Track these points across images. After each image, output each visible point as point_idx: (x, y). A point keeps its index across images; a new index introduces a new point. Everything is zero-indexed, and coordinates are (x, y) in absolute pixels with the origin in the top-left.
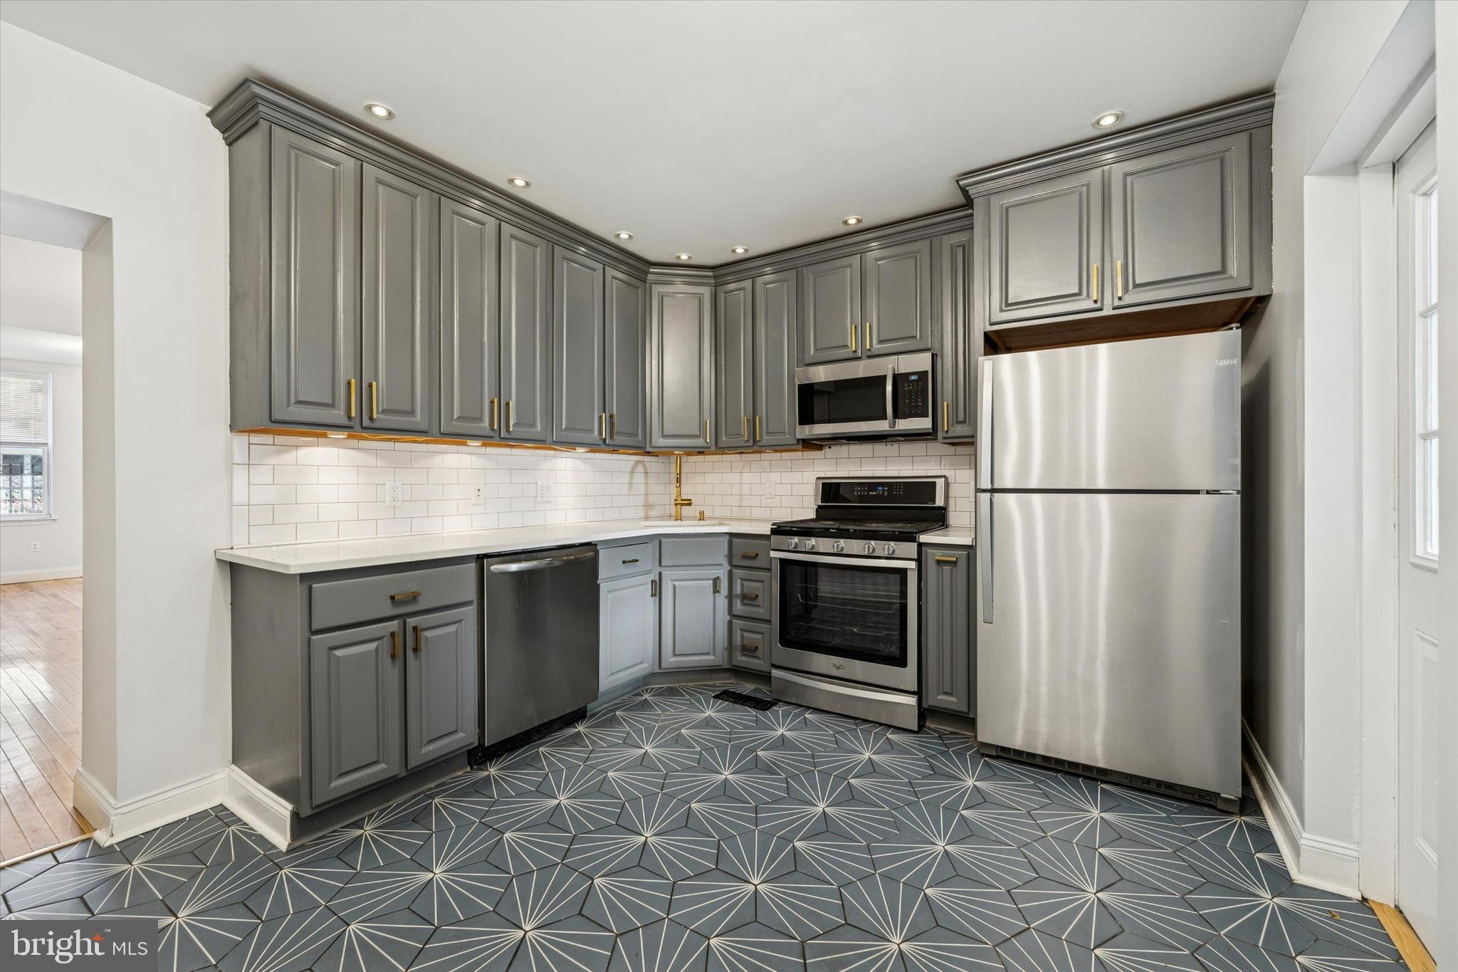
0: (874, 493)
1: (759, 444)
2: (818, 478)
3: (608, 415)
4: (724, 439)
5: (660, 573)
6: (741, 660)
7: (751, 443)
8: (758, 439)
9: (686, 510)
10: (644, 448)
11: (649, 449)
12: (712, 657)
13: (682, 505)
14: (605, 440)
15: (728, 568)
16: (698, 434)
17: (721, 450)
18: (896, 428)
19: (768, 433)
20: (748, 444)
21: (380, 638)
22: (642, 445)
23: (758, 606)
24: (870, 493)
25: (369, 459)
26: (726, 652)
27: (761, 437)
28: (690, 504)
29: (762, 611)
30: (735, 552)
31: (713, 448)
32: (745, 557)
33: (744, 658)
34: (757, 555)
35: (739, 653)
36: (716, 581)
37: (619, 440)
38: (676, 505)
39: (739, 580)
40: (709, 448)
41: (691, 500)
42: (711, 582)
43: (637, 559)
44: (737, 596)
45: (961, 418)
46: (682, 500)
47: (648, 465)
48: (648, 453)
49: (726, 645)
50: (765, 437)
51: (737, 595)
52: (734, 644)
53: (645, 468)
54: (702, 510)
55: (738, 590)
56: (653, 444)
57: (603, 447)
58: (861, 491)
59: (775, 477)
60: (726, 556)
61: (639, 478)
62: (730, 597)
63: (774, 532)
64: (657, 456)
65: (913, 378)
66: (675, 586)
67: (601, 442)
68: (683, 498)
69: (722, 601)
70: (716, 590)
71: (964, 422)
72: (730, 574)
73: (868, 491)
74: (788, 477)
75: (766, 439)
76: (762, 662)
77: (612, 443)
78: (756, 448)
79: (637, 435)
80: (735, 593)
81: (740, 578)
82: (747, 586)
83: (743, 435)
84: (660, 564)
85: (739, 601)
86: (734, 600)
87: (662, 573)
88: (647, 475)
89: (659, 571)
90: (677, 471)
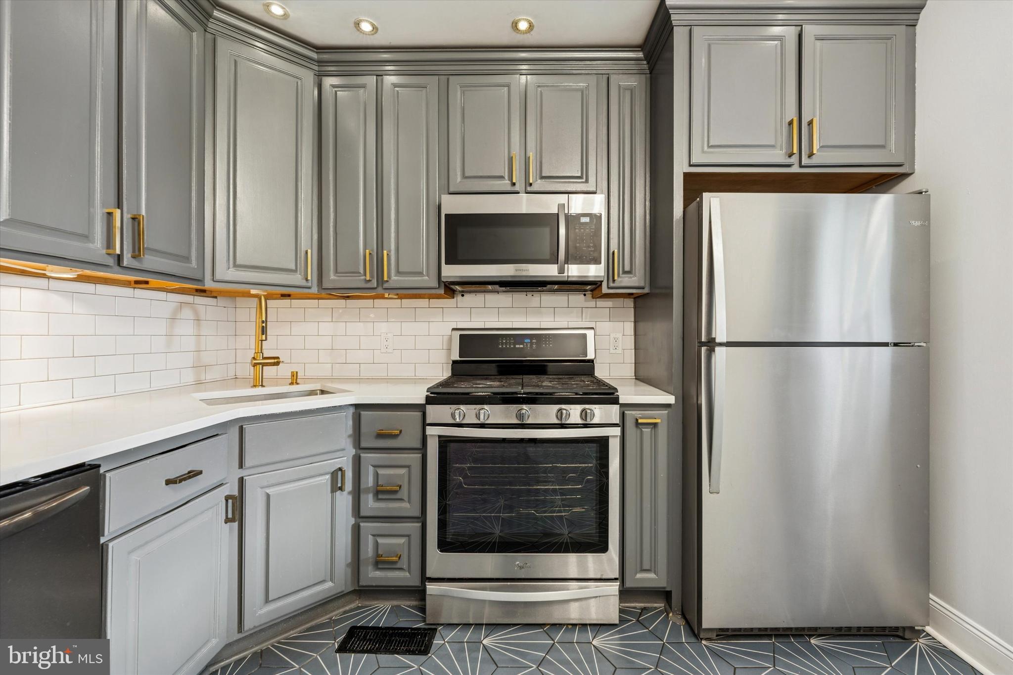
0: (522, 346)
1: (386, 285)
2: (454, 329)
3: (127, 217)
4: (332, 277)
5: (241, 481)
6: (373, 576)
7: (374, 284)
8: (386, 279)
9: (269, 371)
10: (201, 281)
11: (209, 284)
12: (329, 584)
13: (264, 365)
14: (119, 258)
15: (353, 452)
16: (294, 268)
17: (327, 292)
18: (566, 274)
19: (398, 272)
20: (368, 285)
22: (198, 276)
23: (401, 500)
24: (517, 346)
26: (349, 571)
27: (389, 276)
28: (277, 364)
29: (405, 505)
30: (364, 429)
31: (314, 290)
32: (380, 436)
33: (378, 574)
34: (401, 432)
35: (370, 568)
36: (336, 474)
37: (150, 261)
38: (255, 365)
39: (371, 469)
40: (309, 288)
41: (278, 358)
42: (328, 477)
43: (198, 469)
44: (367, 490)
45: (627, 268)
46: (264, 358)
47: (202, 309)
48: (202, 292)
49: (349, 560)
50: (394, 278)
51: (369, 488)
52: (362, 557)
53: (196, 313)
54: (295, 370)
55: (369, 480)
56: (218, 276)
57: (117, 268)
58: (506, 343)
60: (349, 436)
61: (185, 328)
62: (357, 493)
63: (430, 401)
64: (216, 297)
65: (584, 220)
66: (268, 496)
67: (111, 261)
68: (265, 356)
69: (344, 500)
70: (336, 487)
71: (629, 272)
72: (357, 462)
73: (515, 344)
74: (410, 328)
75: (396, 280)
76: (408, 574)
77: (135, 264)
78: (380, 291)
79: (187, 259)
80: (365, 486)
81: (372, 465)
82: (384, 475)
83: (362, 272)
84: (241, 466)
85: (371, 496)
86: (363, 497)
87: (245, 480)
88: (199, 325)
89: (239, 478)
90: (260, 319)
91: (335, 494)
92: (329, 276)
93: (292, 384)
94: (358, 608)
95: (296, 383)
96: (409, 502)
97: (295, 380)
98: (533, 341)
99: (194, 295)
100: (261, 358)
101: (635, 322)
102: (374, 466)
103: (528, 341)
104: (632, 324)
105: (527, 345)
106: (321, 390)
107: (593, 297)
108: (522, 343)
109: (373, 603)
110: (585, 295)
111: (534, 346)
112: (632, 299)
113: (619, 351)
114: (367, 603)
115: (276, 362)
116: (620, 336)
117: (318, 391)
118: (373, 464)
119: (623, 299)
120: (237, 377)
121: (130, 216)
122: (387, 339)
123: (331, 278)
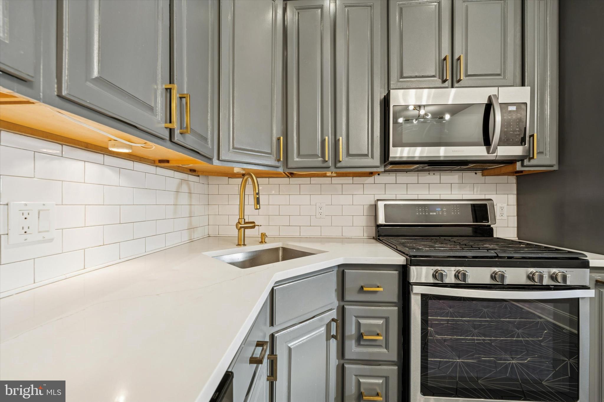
0: (435, 214)
9: (248, 232)
13: (245, 228)
24: (431, 214)
30: (347, 286)
31: (281, 169)
38: (239, 228)
39: (354, 318)
41: (254, 223)
44: (350, 337)
46: (245, 223)
51: (352, 335)
54: (264, 231)
55: (352, 329)
57: (169, 143)
61: (184, 199)
64: (198, 176)
66: (290, 349)
73: (429, 212)
80: (349, 334)
81: (354, 316)
82: (366, 325)
83: (320, 156)
84: (272, 324)
85: (353, 342)
86: (347, 343)
87: (276, 337)
88: (191, 197)
89: (270, 335)
90: (255, 192)
91: (329, 341)
92: (293, 158)
93: (261, 242)
95: (264, 242)
96: (387, 347)
97: (264, 240)
98: (444, 209)
99: (188, 174)
100: (243, 223)
101: (518, 194)
102: (356, 317)
103: (439, 209)
104: (515, 196)
105: (439, 213)
106: (283, 247)
107: (483, 175)
108: (435, 211)
110: (476, 173)
111: (445, 213)
112: (515, 177)
113: (505, 218)
115: (252, 225)
116: (505, 205)
117: (281, 248)
118: (356, 315)
119: (507, 176)
120: (210, 235)
121: (178, 96)
122: (321, 208)
123: (295, 160)
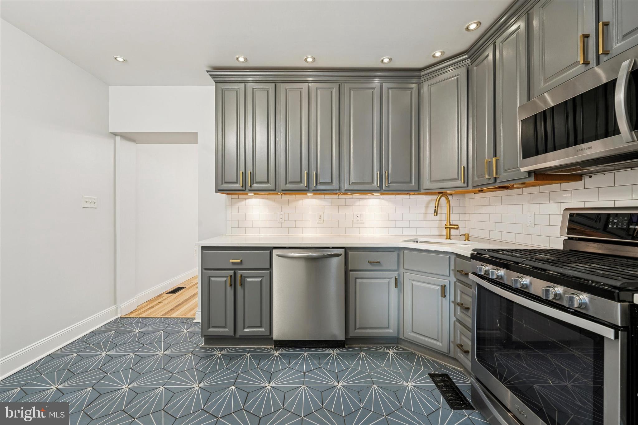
2: (567, 209)
9: (453, 232)
13: (450, 228)
16: (457, 177)
21: (227, 277)
25: (270, 203)
28: (457, 229)
30: (456, 268)
36: (443, 287)
38: (446, 228)
41: (457, 225)
42: (439, 287)
54: (467, 232)
59: (535, 208)
63: (473, 257)
68: (451, 224)
93: (466, 240)
94: (461, 372)
109: (468, 376)
114: (466, 374)
115: (457, 227)
122: (530, 217)
